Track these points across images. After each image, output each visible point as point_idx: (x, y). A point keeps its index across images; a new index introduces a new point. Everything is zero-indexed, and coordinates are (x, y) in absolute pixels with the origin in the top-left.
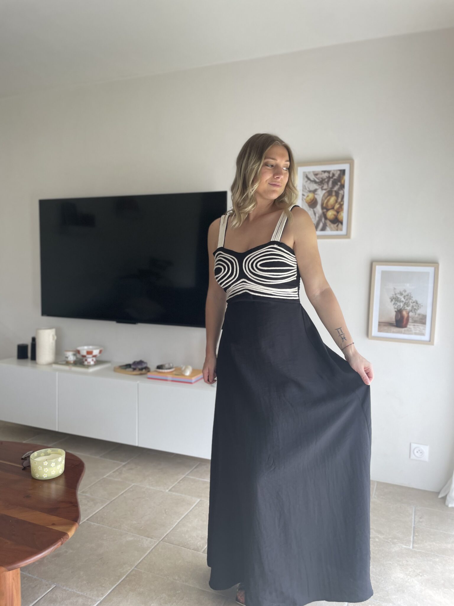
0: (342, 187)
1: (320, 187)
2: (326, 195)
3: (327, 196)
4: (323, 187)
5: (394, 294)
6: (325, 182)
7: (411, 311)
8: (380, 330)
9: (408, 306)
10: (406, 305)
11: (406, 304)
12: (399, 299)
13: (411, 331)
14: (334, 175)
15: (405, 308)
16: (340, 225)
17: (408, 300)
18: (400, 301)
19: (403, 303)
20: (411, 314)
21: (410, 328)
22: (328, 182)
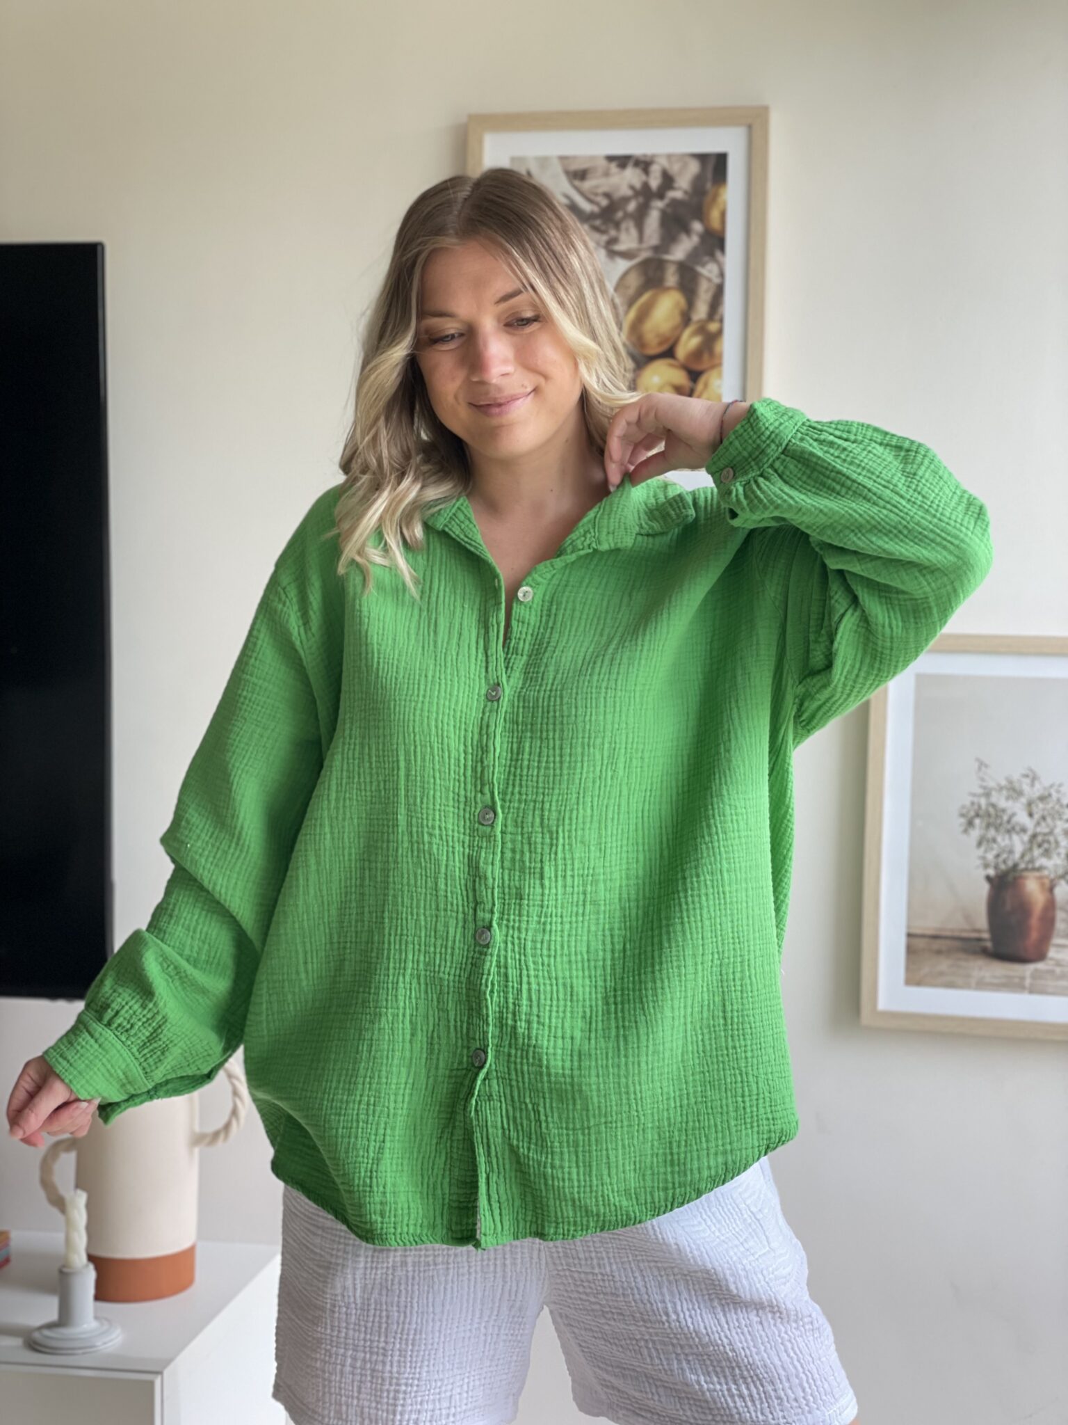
1: (604, 238)
2: (634, 281)
3: (639, 293)
4: (613, 241)
5: (980, 791)
6: (627, 216)
7: (1065, 875)
8: (913, 979)
9: (1047, 853)
10: (1040, 846)
12: (1005, 817)
14: (668, 180)
15: (1032, 861)
18: (1012, 829)
19: (1026, 838)
20: (1063, 892)
21: (1058, 963)
22: (639, 218)
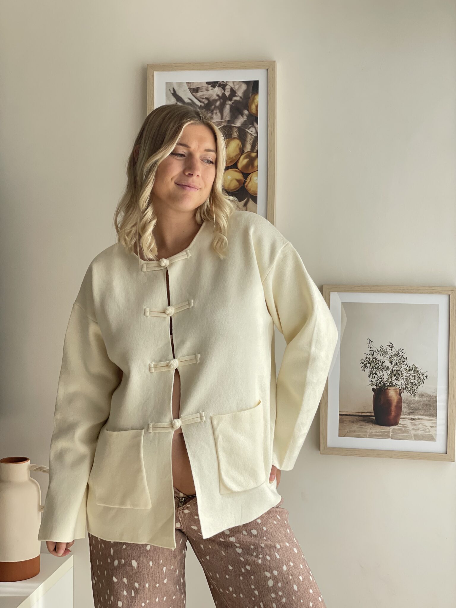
0: (253, 119)
6: (216, 107)
7: (406, 388)
9: (398, 379)
10: (395, 376)
11: (395, 372)
12: (380, 364)
13: (406, 431)
14: (233, 92)
15: (392, 382)
16: (251, 203)
17: (398, 364)
18: (382, 370)
19: (389, 372)
20: (405, 395)
21: (404, 426)
22: (221, 109)
